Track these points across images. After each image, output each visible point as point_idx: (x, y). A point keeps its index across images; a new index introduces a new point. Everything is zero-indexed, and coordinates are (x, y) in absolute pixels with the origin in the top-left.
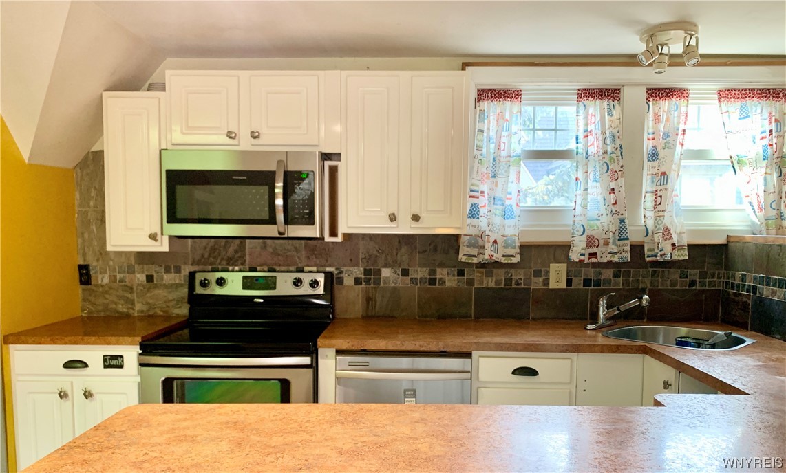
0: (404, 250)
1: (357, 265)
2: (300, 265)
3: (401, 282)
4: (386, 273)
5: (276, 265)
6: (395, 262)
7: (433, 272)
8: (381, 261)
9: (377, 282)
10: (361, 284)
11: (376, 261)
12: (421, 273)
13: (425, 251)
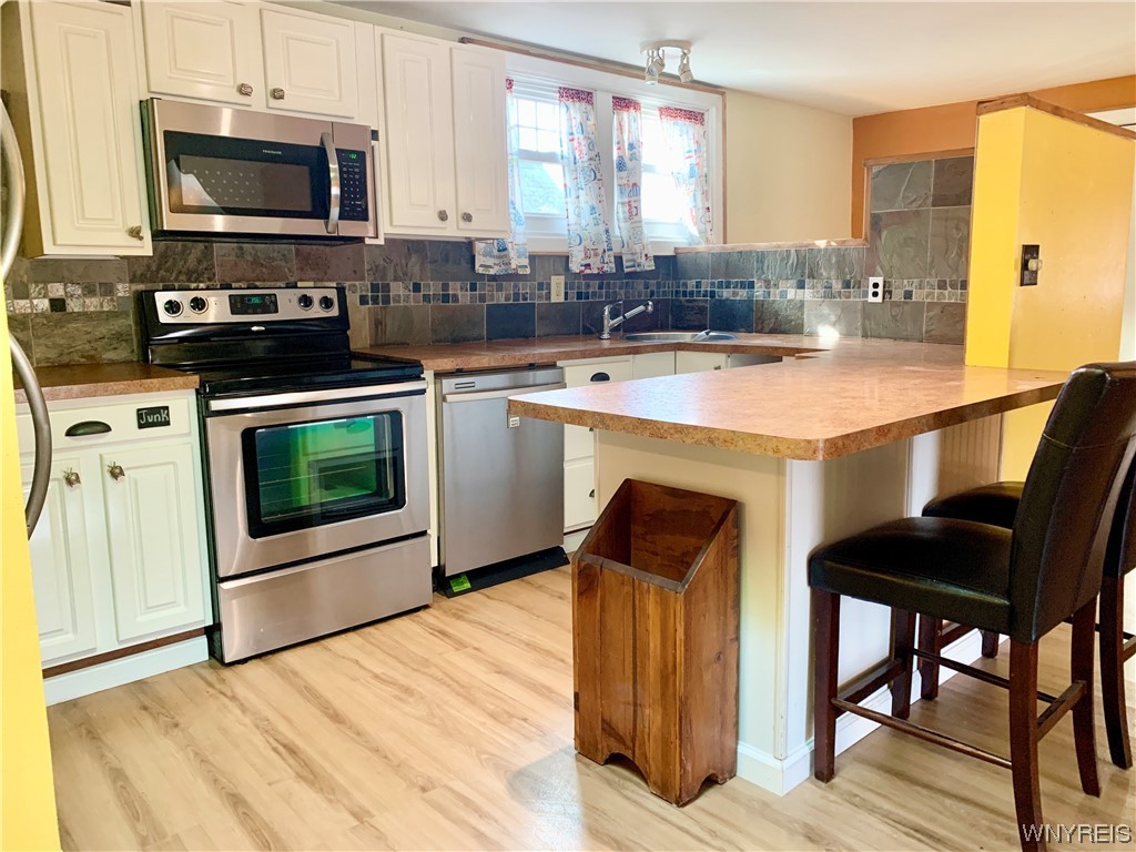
0: (414, 258)
1: (363, 279)
2: (292, 280)
3: (414, 301)
4: (398, 289)
5: (258, 280)
6: (405, 274)
7: (445, 287)
8: (390, 274)
9: (386, 300)
10: (368, 303)
11: (383, 277)
12: (433, 288)
13: (436, 261)
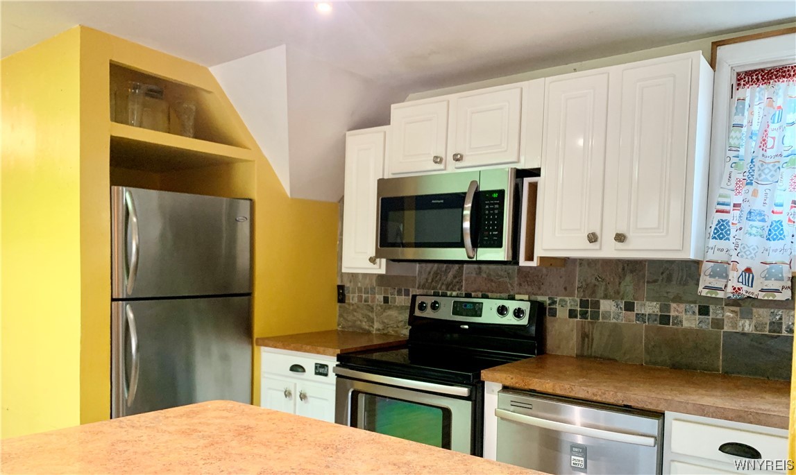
0: (628, 278)
1: (571, 294)
2: (512, 293)
3: (625, 318)
4: (606, 306)
5: (489, 291)
6: (618, 292)
7: (665, 307)
8: (601, 292)
9: (595, 315)
10: (576, 317)
11: (594, 292)
12: (650, 308)
13: (655, 281)
